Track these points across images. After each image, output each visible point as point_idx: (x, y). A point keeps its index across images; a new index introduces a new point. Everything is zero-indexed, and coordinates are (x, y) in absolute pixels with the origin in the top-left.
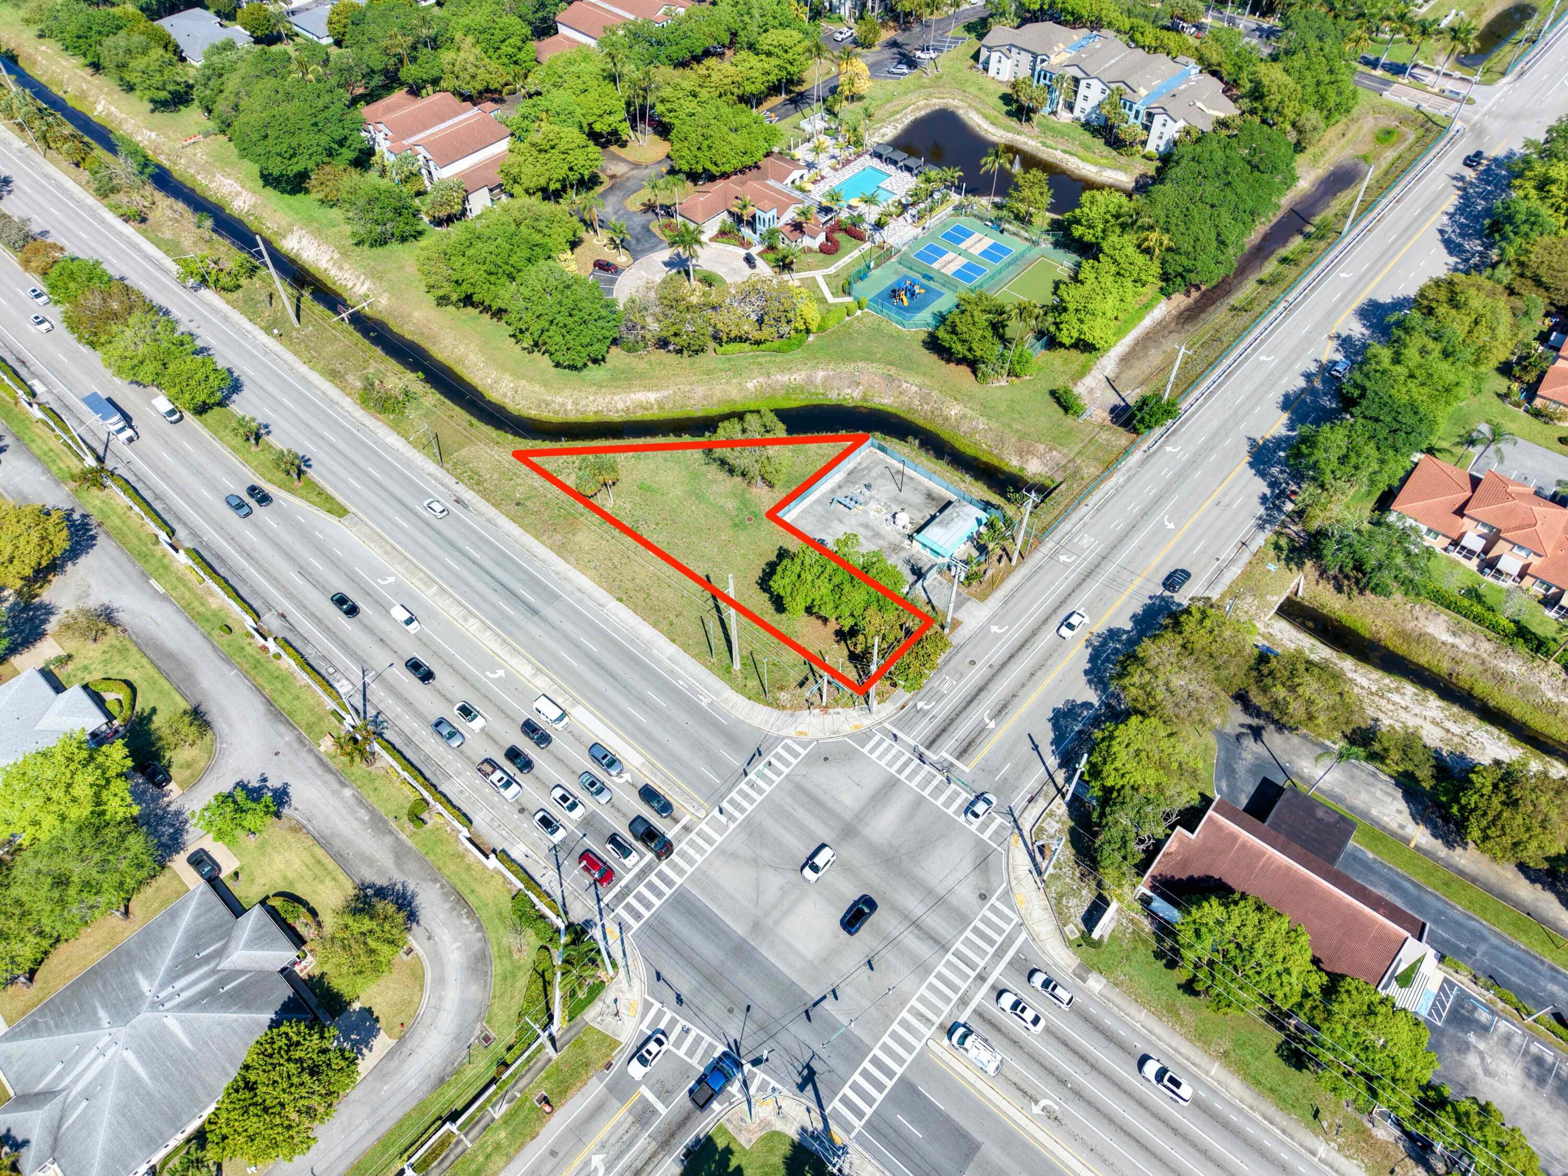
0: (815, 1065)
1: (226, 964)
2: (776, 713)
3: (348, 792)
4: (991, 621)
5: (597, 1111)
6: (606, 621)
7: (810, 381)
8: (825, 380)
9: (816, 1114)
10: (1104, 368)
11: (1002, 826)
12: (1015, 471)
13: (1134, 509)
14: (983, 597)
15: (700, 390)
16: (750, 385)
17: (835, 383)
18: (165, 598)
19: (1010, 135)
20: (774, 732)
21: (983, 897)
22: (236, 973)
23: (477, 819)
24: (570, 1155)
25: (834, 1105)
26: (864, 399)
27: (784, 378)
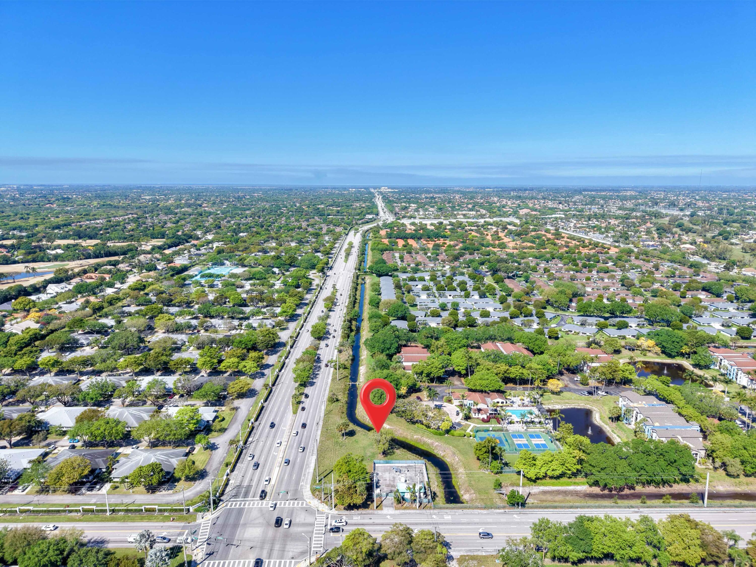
0: (215, 554)
1: (170, 460)
2: (311, 495)
3: (225, 455)
4: (390, 515)
5: (177, 527)
6: (308, 458)
7: (432, 444)
8: (437, 445)
9: (201, 560)
10: (532, 489)
11: (320, 551)
12: (460, 495)
13: (477, 520)
14: (396, 509)
15: (401, 431)
16: (415, 437)
17: (439, 448)
18: (249, 411)
19: (603, 424)
20: (305, 498)
21: (293, 558)
22: (170, 462)
23: (234, 473)
24: (163, 529)
25: (207, 562)
26: (443, 457)
27: (426, 440)
